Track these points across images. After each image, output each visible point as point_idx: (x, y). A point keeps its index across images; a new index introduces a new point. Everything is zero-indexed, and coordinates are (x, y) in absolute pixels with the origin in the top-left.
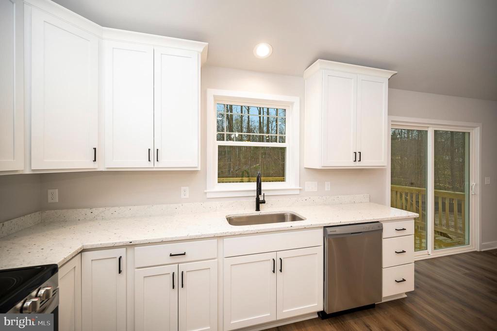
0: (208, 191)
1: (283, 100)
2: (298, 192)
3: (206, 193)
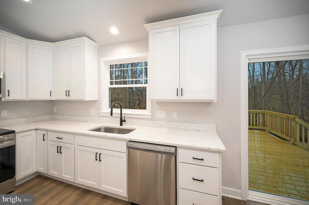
0: (101, 112)
1: (138, 56)
2: (150, 117)
3: (100, 113)
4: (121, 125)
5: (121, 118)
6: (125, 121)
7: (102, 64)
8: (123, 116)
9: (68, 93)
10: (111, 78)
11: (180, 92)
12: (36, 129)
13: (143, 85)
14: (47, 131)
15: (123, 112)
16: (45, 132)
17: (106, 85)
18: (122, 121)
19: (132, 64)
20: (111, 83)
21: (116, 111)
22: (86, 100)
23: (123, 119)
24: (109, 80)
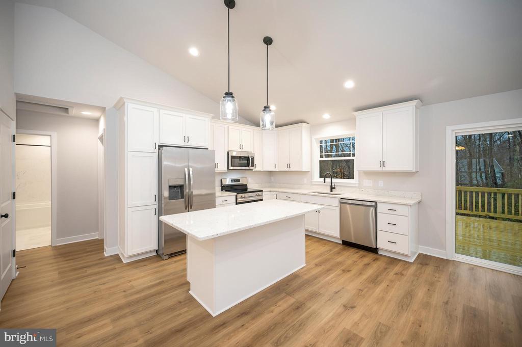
4: (331, 191)
5: (331, 186)
6: (334, 188)
7: (314, 140)
8: (333, 184)
9: (289, 166)
10: (321, 152)
11: (382, 164)
12: (270, 191)
13: (351, 158)
14: (279, 192)
15: (333, 181)
16: (277, 193)
17: (317, 159)
18: (332, 188)
19: (336, 140)
20: (321, 156)
21: (328, 180)
22: (303, 170)
23: (333, 186)
24: (319, 154)
